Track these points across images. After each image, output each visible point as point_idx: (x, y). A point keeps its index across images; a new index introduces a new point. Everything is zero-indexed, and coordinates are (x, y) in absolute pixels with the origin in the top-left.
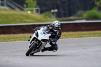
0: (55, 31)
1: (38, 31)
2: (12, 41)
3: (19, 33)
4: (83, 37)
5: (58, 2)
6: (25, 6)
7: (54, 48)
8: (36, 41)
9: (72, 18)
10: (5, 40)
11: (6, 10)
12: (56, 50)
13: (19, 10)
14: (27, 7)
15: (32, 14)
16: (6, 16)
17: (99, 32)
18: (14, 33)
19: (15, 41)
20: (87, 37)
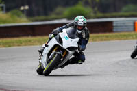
0: (79, 32)
1: (60, 34)
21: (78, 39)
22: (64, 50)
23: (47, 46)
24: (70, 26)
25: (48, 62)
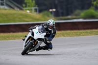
1: (33, 30)
2: (12, 39)
3: (18, 32)
4: (80, 35)
5: (57, 2)
6: (24, 5)
7: (48, 47)
8: (32, 40)
9: (69, 17)
10: (5, 38)
11: (6, 9)
12: (51, 49)
13: (18, 9)
14: (26, 7)
15: (30, 14)
16: (6, 15)
17: (96, 30)
18: (14, 32)
19: (14, 39)
20: (84, 35)
23: (26, 37)
24: (44, 25)
25: (25, 46)
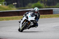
1: (27, 15)
21: (35, 17)
22: (29, 22)
23: (22, 20)
